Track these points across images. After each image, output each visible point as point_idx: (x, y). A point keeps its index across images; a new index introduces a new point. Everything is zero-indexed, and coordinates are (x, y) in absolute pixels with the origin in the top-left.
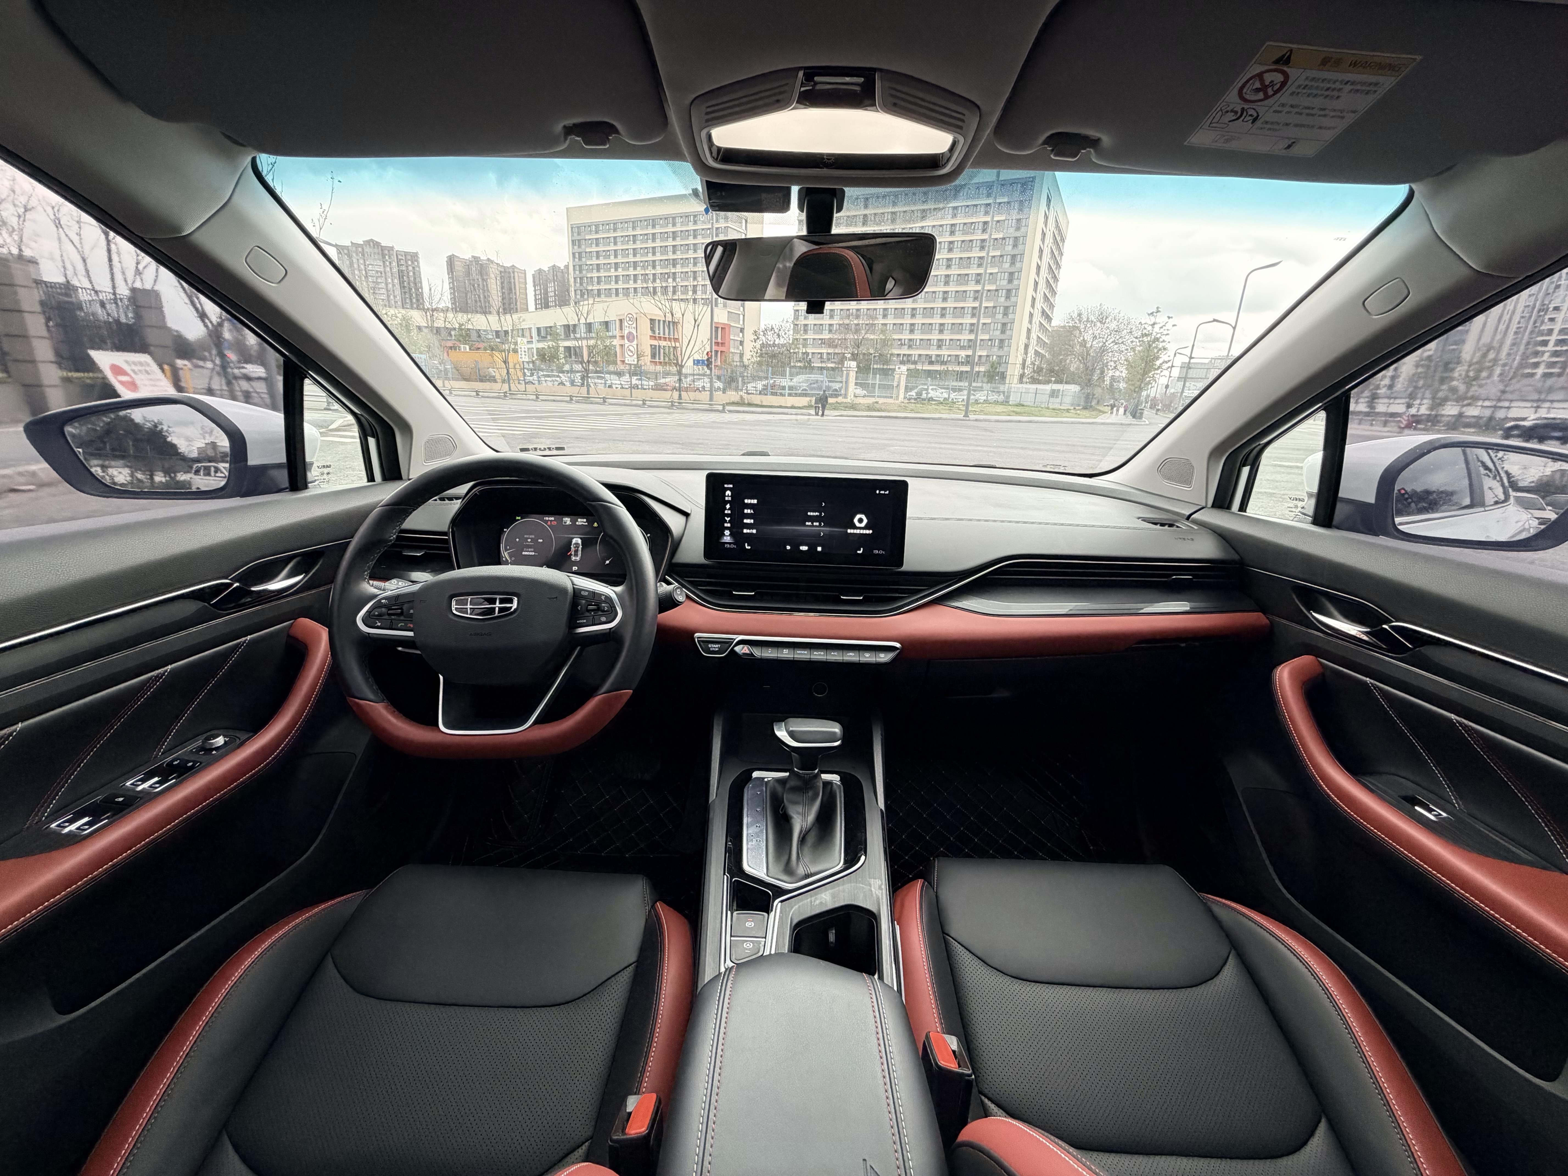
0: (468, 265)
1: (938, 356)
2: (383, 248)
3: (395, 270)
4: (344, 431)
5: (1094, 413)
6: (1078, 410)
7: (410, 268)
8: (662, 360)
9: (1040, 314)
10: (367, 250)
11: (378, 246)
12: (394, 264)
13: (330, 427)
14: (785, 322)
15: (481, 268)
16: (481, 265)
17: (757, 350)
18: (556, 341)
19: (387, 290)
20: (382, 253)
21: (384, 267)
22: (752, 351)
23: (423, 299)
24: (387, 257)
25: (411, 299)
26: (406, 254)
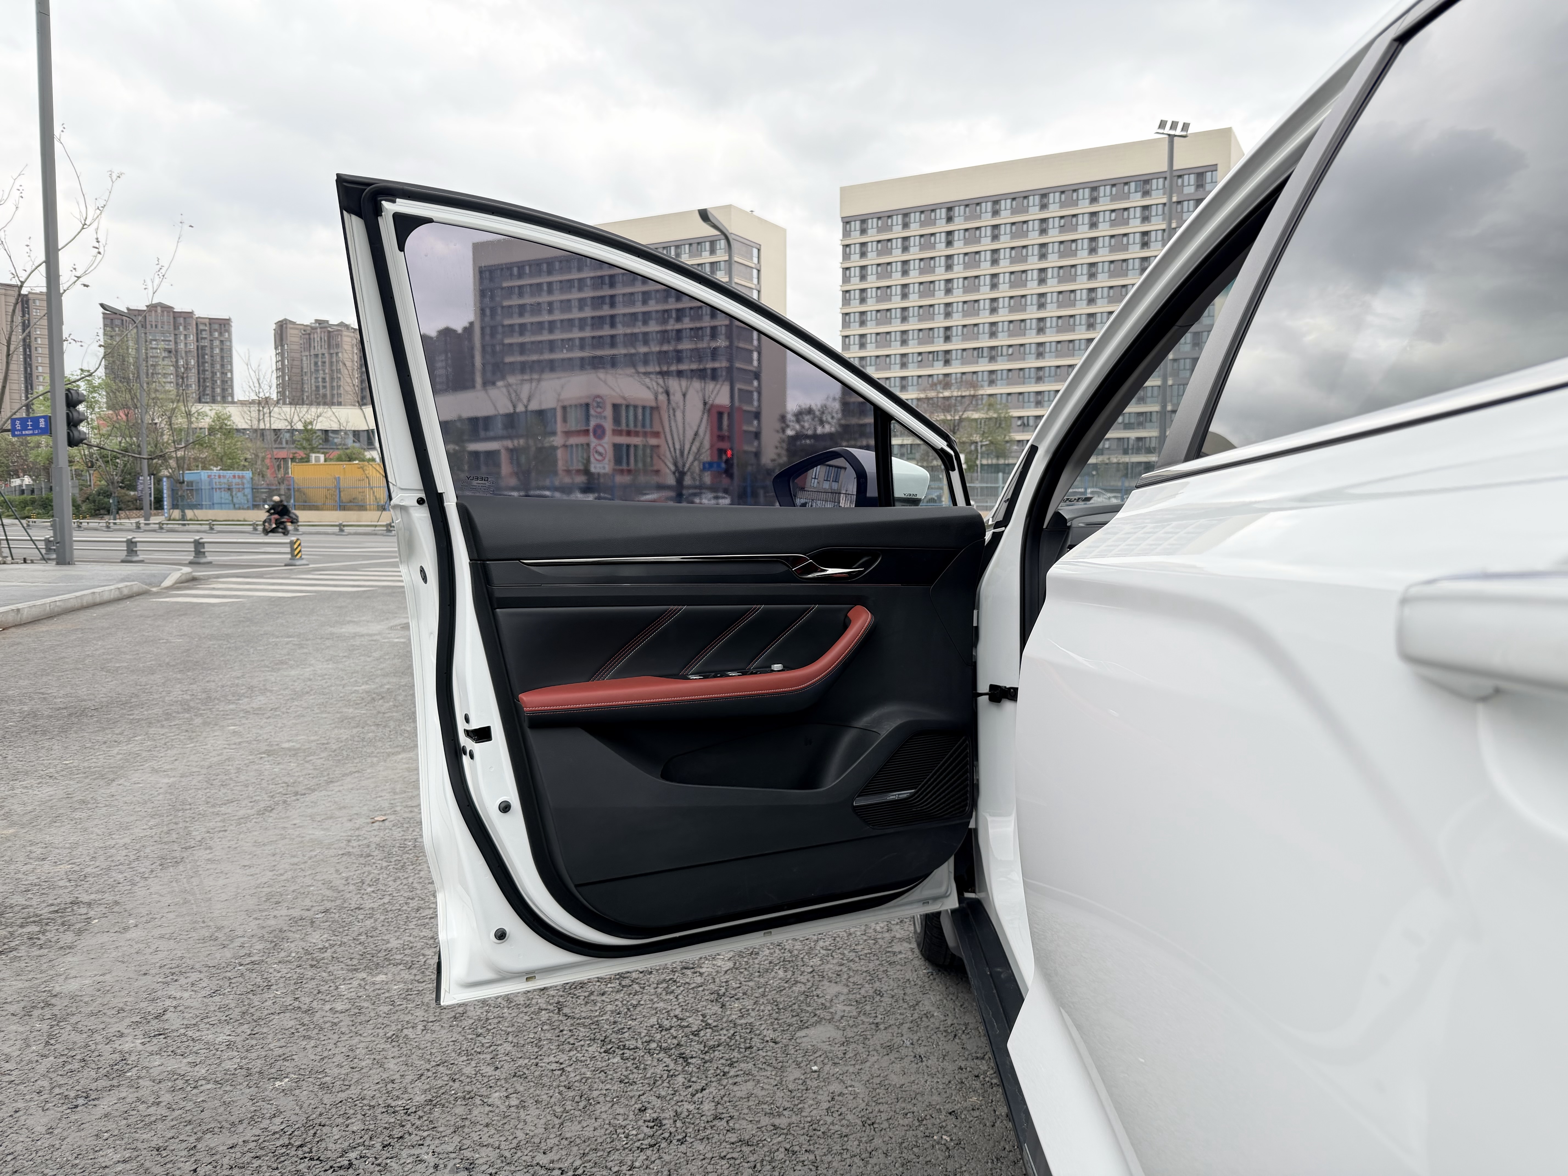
0: (308, 332)
2: (176, 315)
3: (193, 347)
4: (189, 588)
7: (216, 343)
8: (632, 465)
10: (151, 318)
11: (168, 312)
12: (192, 338)
13: (164, 584)
14: (830, 400)
15: (329, 338)
16: (329, 332)
17: (785, 445)
18: (457, 444)
19: (177, 376)
20: (175, 322)
21: (176, 343)
22: (777, 447)
23: (232, 387)
24: (181, 328)
25: (213, 387)
26: (212, 321)
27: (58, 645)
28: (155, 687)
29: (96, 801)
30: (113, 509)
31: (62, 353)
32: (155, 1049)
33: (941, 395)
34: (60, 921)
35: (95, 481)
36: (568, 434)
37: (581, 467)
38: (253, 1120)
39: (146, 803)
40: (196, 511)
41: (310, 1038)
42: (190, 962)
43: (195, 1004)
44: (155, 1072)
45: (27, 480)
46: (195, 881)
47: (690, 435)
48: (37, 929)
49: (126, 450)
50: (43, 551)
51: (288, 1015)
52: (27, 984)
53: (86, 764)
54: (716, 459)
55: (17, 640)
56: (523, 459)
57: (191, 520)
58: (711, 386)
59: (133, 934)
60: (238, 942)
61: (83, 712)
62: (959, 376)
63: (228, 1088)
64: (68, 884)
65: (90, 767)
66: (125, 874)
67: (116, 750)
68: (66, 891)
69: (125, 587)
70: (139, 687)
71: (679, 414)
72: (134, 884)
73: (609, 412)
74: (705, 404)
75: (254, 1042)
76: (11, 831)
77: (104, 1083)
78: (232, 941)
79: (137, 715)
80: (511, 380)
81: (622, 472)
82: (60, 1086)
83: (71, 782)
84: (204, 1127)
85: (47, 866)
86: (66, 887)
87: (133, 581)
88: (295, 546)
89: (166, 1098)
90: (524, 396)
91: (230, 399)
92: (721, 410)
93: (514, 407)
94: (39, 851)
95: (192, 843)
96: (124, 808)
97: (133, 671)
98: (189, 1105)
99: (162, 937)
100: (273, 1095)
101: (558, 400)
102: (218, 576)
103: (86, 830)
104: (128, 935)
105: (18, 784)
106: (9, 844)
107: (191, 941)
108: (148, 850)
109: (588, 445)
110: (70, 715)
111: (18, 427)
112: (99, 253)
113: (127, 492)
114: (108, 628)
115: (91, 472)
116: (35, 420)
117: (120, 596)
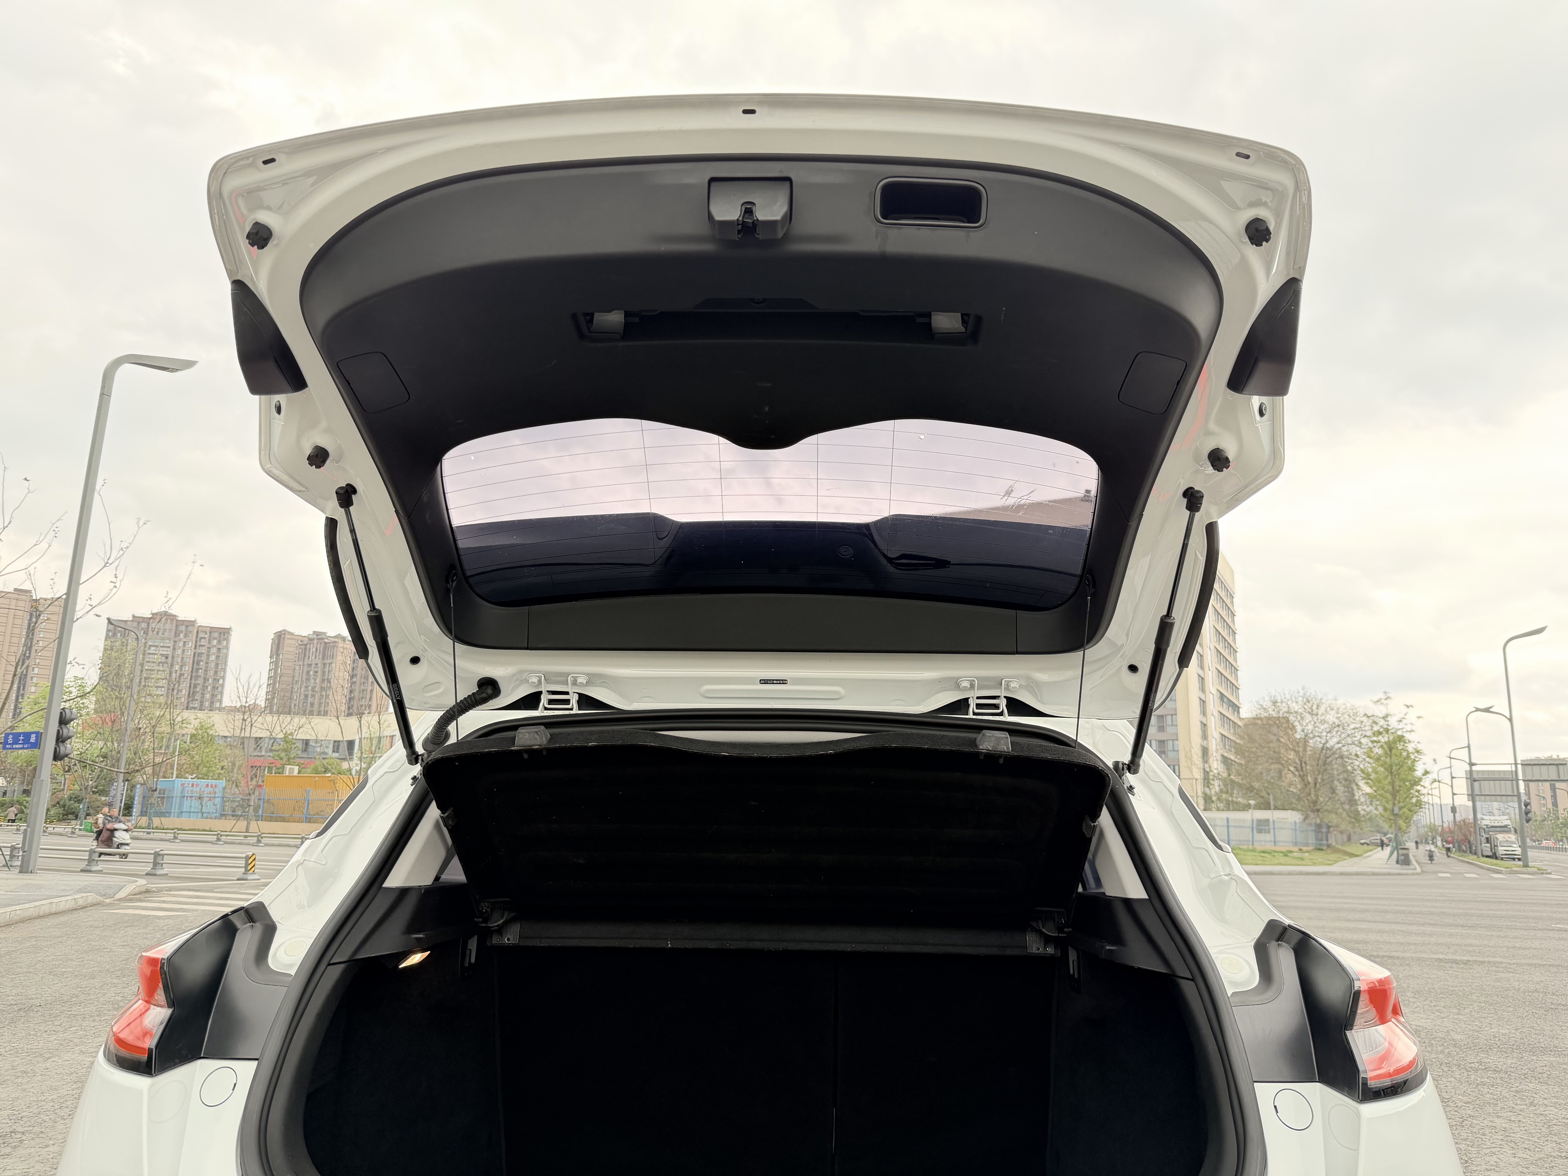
0: (305, 643)
2: (179, 623)
3: (189, 653)
4: (140, 900)
5: (1333, 857)
6: (1307, 852)
7: (214, 650)
9: (1217, 701)
10: (154, 625)
11: (172, 620)
12: (191, 645)
13: (118, 896)
15: (325, 648)
16: (326, 643)
19: (169, 682)
20: (176, 630)
21: (174, 649)
23: (222, 693)
24: (182, 635)
25: (203, 694)
26: (212, 630)
27: (13, 951)
28: (93, 989)
29: (34, 1072)
30: (82, 814)
35: (71, 787)
39: (72, 1074)
40: (163, 819)
49: (105, 756)
50: (8, 858)
53: (29, 1046)
57: (157, 828)
59: (51, 1149)
61: (30, 1009)
64: (9, 1122)
65: (32, 1049)
66: (50, 1117)
67: (54, 1037)
68: (8, 1125)
69: (81, 898)
70: (79, 989)
79: (75, 1011)
83: (16, 1059)
86: (8, 1123)
87: (89, 892)
88: (250, 861)
91: (218, 705)
96: (55, 1077)
97: (76, 976)
102: (170, 889)
104: (47, 1149)
110: (20, 1010)
111: (10, 740)
112: (115, 587)
113: (99, 797)
114: (60, 936)
115: (67, 777)
116: (27, 735)
117: (75, 907)
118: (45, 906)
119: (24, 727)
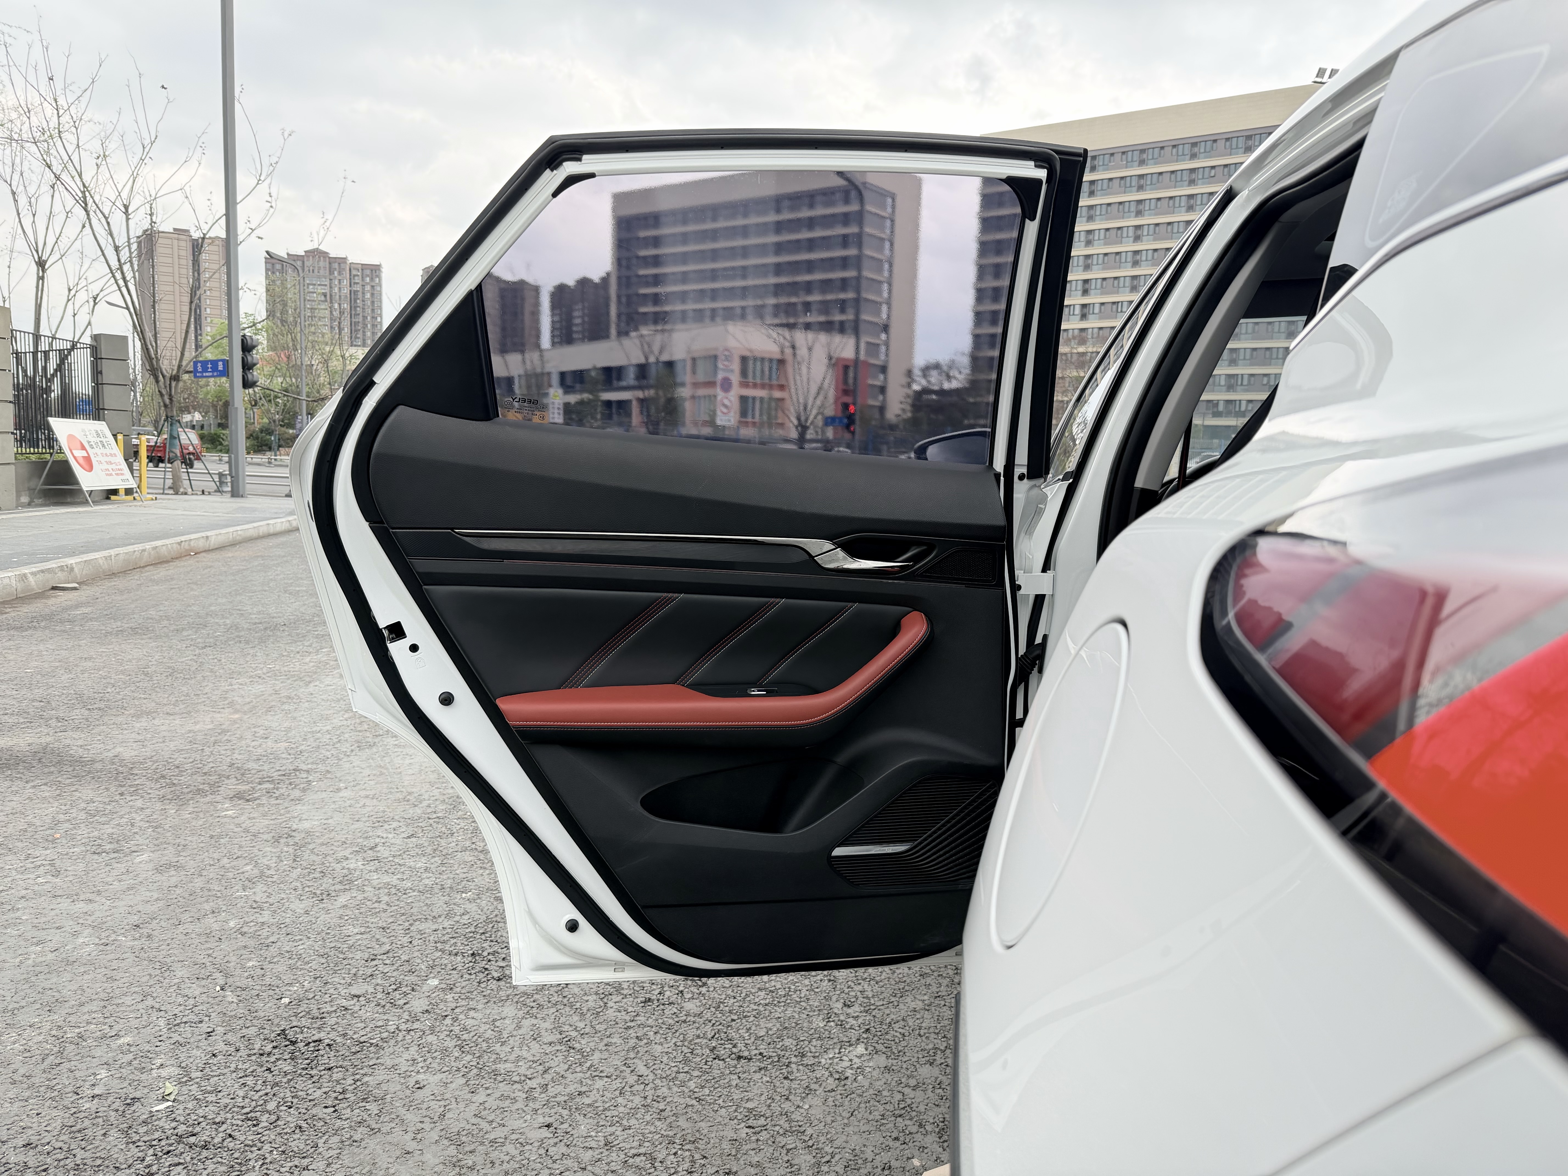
1: (1228, 402)
2: (332, 261)
3: (346, 291)
7: (368, 288)
8: (757, 419)
10: (309, 263)
11: (324, 258)
12: (346, 282)
14: (959, 353)
17: (909, 401)
18: (591, 392)
19: (331, 319)
20: (330, 268)
21: (331, 287)
22: (901, 403)
24: (336, 273)
25: (364, 332)
26: (364, 267)
27: (244, 569)
29: (299, 698)
30: (274, 445)
31: (238, 301)
32: (373, 868)
33: (1075, 351)
34: (287, 782)
35: (260, 421)
36: (696, 385)
37: (707, 418)
38: (448, 916)
39: (339, 700)
41: (485, 868)
42: (391, 815)
43: (398, 842)
44: (375, 883)
45: (197, 416)
46: (387, 760)
47: (814, 389)
48: (272, 786)
49: (286, 390)
50: (219, 484)
51: (468, 853)
52: (272, 822)
53: (286, 669)
54: (840, 414)
55: (210, 564)
56: (653, 410)
58: (837, 339)
59: (344, 793)
60: (425, 803)
61: (275, 628)
62: (1096, 331)
63: (429, 896)
65: (289, 671)
66: (332, 752)
67: (308, 659)
68: (288, 761)
71: (804, 370)
72: (339, 760)
73: (736, 366)
74: (830, 358)
75: (444, 869)
76: (237, 716)
77: (338, 887)
78: (421, 802)
80: (645, 331)
81: (746, 424)
82: (309, 887)
83: (277, 682)
84: (415, 918)
85: (270, 743)
86: (288, 759)
89: (385, 899)
90: (656, 348)
92: (848, 364)
93: (647, 358)
94: (262, 732)
95: (381, 732)
96: (322, 704)
98: (402, 904)
99: (367, 797)
100: (461, 901)
101: (689, 352)
103: (295, 718)
104: (341, 794)
105: (234, 681)
106: (237, 725)
107: (389, 801)
108: (346, 735)
109: (715, 396)
110: (266, 629)
111: (199, 369)
112: (271, 207)
113: (287, 430)
114: (284, 556)
115: (255, 410)
116: (215, 363)
117: (290, 528)
118: (262, 527)
119: (209, 355)
